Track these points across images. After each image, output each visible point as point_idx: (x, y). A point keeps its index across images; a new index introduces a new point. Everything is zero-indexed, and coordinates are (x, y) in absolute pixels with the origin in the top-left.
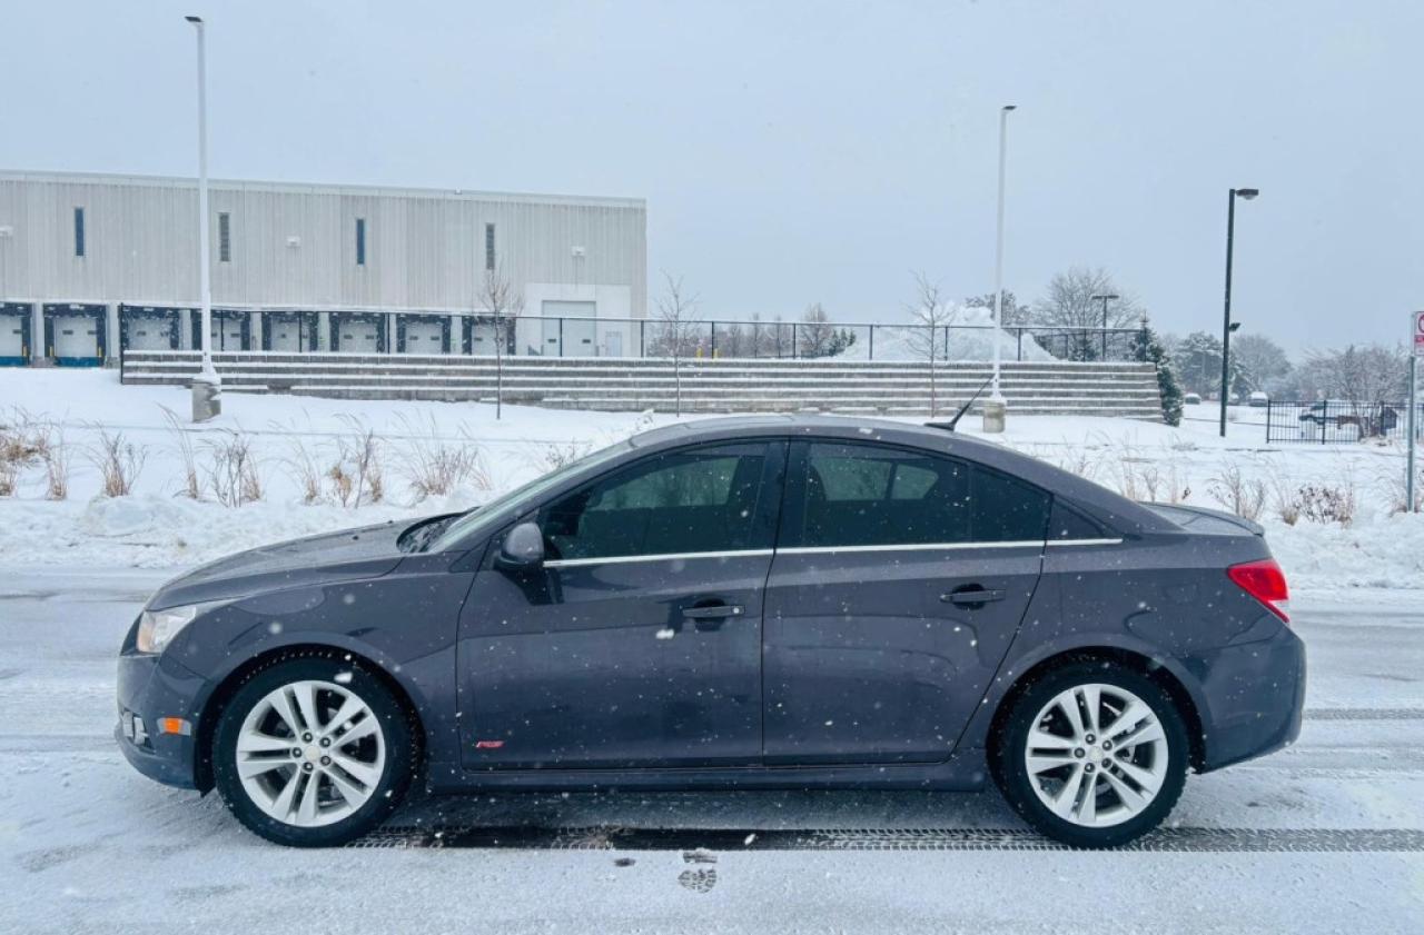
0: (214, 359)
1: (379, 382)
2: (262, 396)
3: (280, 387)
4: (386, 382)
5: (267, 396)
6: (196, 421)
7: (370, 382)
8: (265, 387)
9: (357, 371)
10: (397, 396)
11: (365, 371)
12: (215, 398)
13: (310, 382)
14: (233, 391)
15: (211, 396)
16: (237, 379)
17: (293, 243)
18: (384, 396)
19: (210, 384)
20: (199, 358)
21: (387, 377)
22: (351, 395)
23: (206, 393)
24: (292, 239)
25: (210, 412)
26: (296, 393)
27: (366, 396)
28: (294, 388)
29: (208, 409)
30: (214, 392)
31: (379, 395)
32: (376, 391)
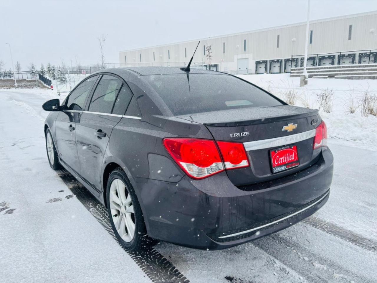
0: (307, 69)
1: (364, 74)
2: (325, 79)
3: (331, 76)
4: (366, 74)
5: (328, 79)
6: (301, 86)
7: (361, 74)
8: (327, 76)
9: (357, 70)
10: (370, 78)
11: (360, 70)
12: (306, 80)
13: (341, 74)
14: (318, 78)
15: (304, 79)
16: (319, 74)
17: (372, 31)
18: (365, 78)
19: (305, 76)
20: (302, 69)
21: (367, 72)
22: (354, 78)
23: (303, 78)
24: (371, 30)
25: (304, 84)
26: (336, 78)
27: (359, 78)
28: (335, 76)
29: (304, 83)
30: (305, 78)
31: (363, 78)
32: (362, 76)
